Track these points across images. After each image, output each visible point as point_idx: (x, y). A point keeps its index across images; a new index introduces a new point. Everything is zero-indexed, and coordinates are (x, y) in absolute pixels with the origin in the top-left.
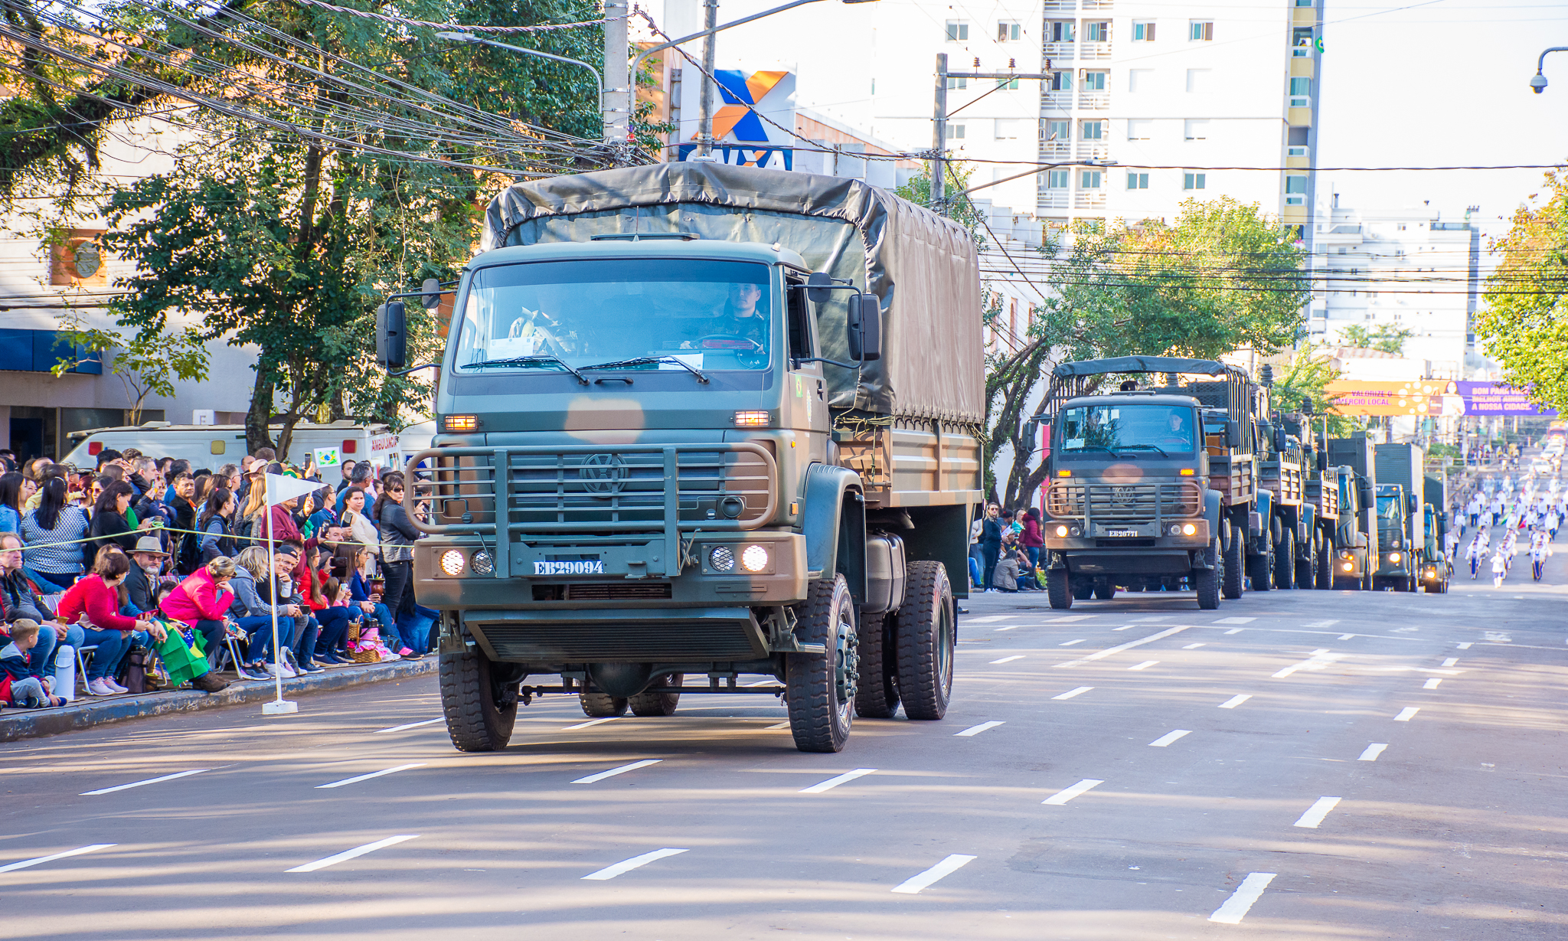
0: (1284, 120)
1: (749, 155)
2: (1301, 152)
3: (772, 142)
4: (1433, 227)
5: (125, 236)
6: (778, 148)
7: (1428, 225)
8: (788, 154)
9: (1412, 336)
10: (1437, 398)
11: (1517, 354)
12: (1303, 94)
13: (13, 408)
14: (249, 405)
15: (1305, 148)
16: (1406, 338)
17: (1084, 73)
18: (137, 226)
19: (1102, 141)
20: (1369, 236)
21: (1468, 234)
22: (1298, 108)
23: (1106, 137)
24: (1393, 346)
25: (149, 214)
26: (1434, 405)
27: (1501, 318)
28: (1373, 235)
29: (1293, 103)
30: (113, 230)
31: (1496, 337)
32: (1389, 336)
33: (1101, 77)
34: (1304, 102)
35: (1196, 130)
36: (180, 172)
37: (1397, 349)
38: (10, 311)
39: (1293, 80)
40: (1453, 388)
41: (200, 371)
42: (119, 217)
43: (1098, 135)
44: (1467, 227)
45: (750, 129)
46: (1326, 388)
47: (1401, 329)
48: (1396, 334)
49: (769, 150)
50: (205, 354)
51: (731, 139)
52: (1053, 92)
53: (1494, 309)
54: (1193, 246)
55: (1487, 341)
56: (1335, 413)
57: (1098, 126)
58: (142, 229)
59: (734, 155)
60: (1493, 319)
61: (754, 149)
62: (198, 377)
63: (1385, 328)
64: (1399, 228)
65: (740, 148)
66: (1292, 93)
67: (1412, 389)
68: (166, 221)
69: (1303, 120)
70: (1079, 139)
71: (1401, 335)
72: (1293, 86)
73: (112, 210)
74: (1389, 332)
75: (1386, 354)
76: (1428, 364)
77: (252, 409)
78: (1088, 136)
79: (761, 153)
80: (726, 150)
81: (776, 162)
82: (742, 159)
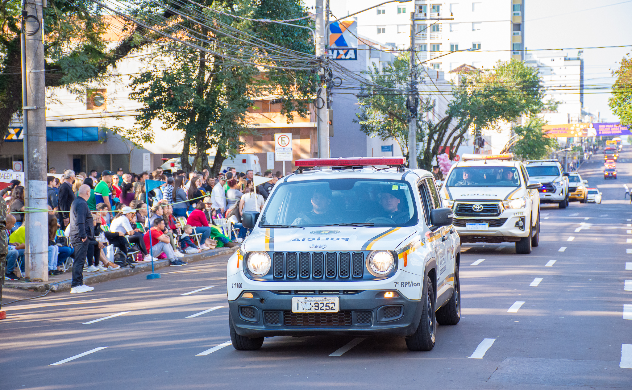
0: (511, 21)
1: (341, 52)
2: (518, 34)
3: (349, 47)
4: (565, 60)
5: (137, 93)
6: (352, 49)
7: (563, 59)
8: (355, 50)
9: (562, 103)
10: (585, 130)
11: (625, 114)
12: (518, 10)
13: (74, 155)
14: (182, 151)
15: (520, 32)
16: (559, 105)
17: (432, 5)
18: (141, 89)
19: (440, 32)
20: (540, 65)
21: (579, 62)
22: (516, 17)
23: (441, 31)
24: (553, 108)
25: (146, 85)
26: (585, 132)
27: (619, 100)
28: (541, 64)
29: (514, 14)
30: (134, 92)
31: (616, 108)
32: (552, 104)
33: (438, 7)
34: (518, 14)
35: (476, 26)
36: (155, 70)
37: (555, 109)
38: (75, 120)
39: (514, 6)
40: (591, 126)
41: (151, 140)
42: (136, 87)
43: (438, 30)
44: (578, 59)
45: (341, 42)
46: (543, 128)
47: (556, 101)
48: (554, 103)
49: (349, 50)
50: (153, 134)
51: (334, 46)
52: (419, 14)
53: (616, 97)
54: (502, 79)
55: (614, 109)
56: (547, 137)
57: (438, 26)
58: (143, 91)
59: (335, 52)
60: (616, 101)
61: (343, 50)
62: (151, 142)
63: (550, 101)
64: (552, 60)
65: (338, 49)
66: (514, 10)
67: (576, 127)
68: (153, 87)
69: (518, 21)
70: (431, 32)
71: (557, 103)
72: (514, 8)
73: (133, 84)
74: (552, 102)
75: (552, 112)
76: (569, 115)
77: (183, 153)
78: (434, 30)
79: (346, 51)
80: (333, 50)
81: (351, 54)
82: (338, 54)
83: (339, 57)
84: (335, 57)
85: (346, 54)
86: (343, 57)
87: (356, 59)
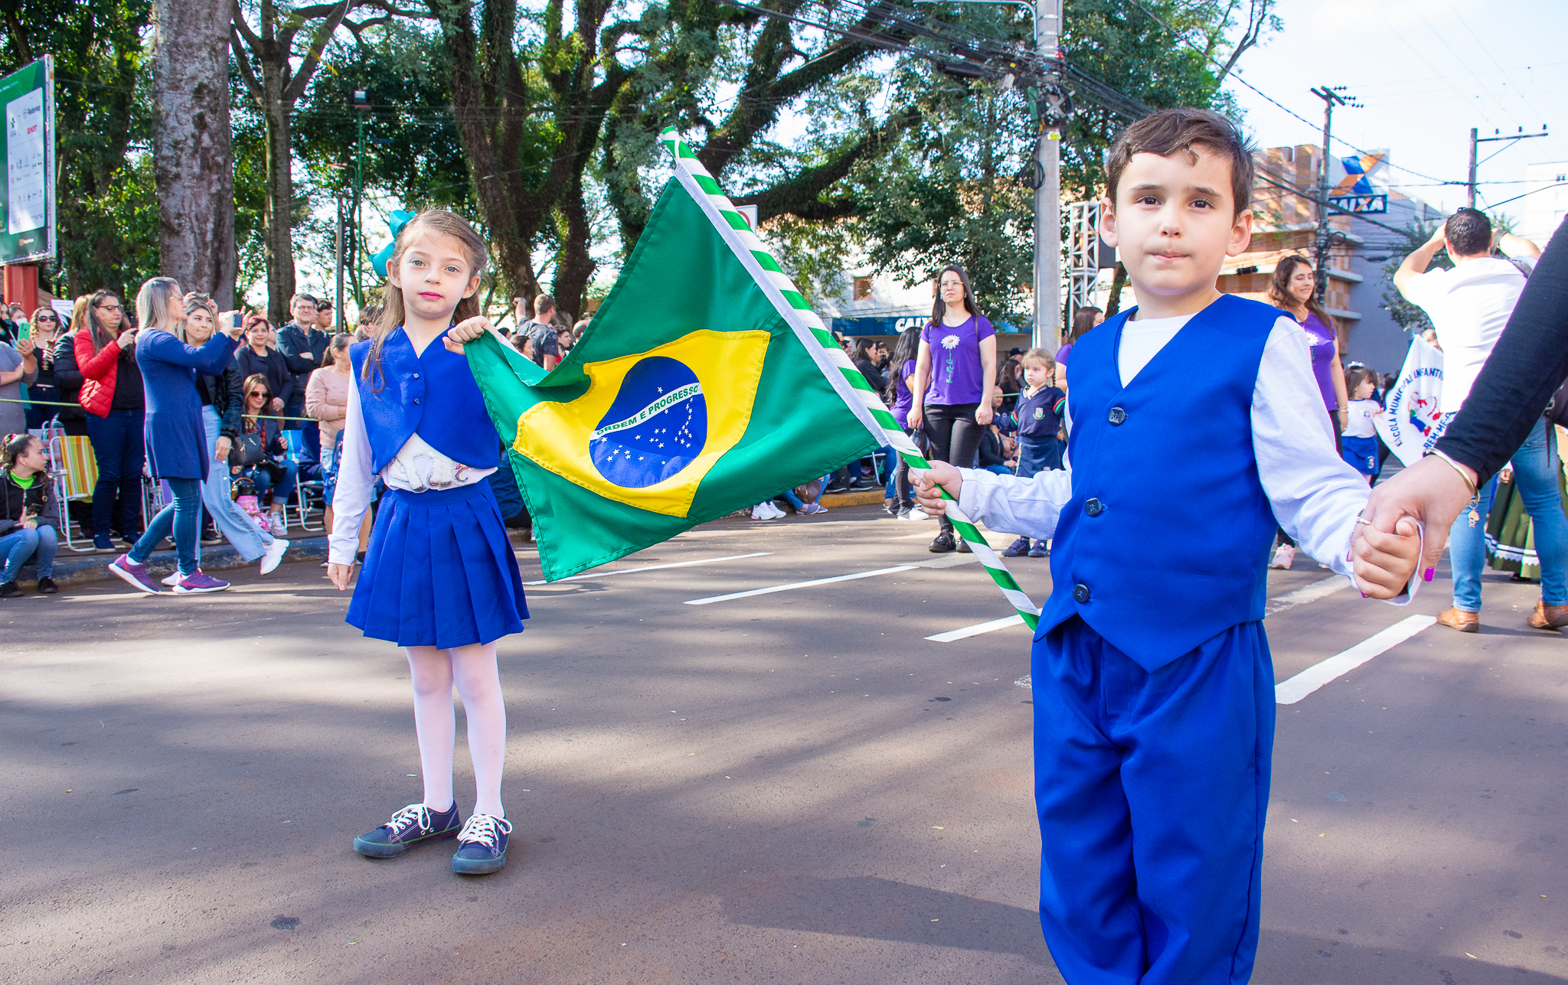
1: (1362, 201)
3: (1375, 194)
6: (1379, 195)
8: (1384, 198)
45: (1363, 188)
49: (1374, 198)
51: (1351, 194)
59: (1353, 202)
61: (1365, 198)
65: (1356, 198)
79: (1369, 200)
80: (1349, 199)
81: (1377, 204)
82: (1357, 204)
83: (1358, 210)
84: (1352, 209)
85: (1369, 205)
86: (1365, 209)
87: (1384, 211)
